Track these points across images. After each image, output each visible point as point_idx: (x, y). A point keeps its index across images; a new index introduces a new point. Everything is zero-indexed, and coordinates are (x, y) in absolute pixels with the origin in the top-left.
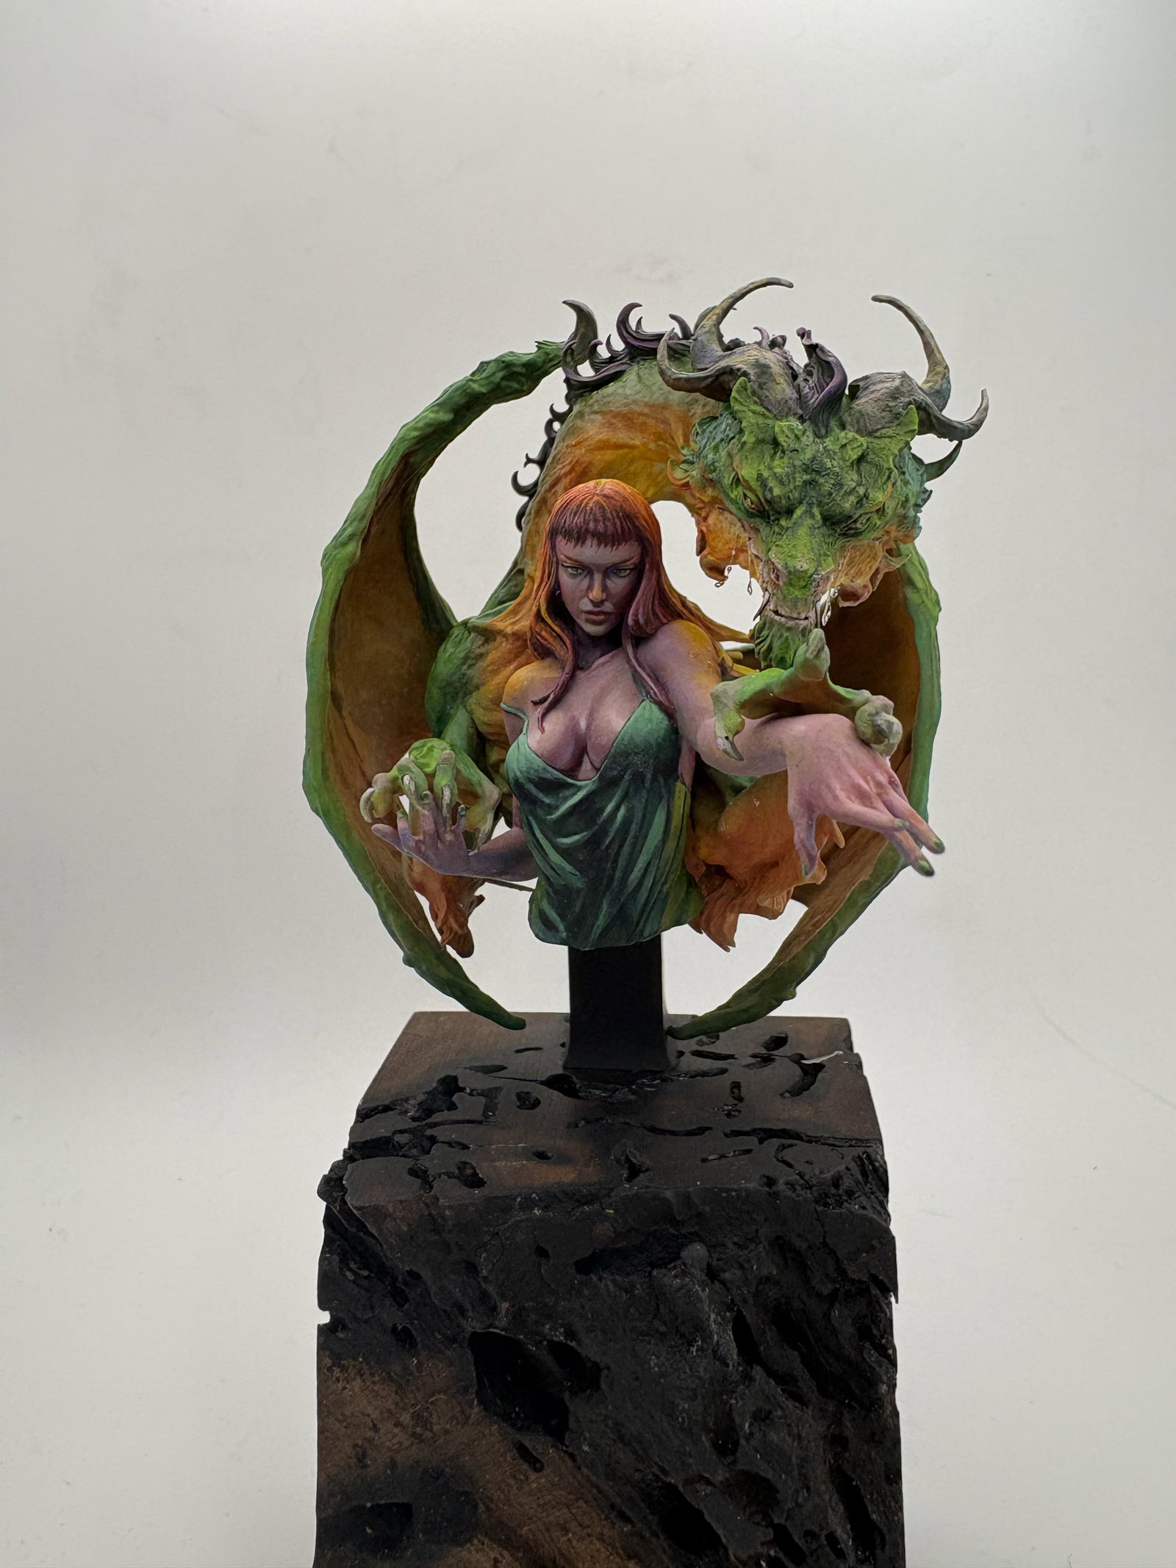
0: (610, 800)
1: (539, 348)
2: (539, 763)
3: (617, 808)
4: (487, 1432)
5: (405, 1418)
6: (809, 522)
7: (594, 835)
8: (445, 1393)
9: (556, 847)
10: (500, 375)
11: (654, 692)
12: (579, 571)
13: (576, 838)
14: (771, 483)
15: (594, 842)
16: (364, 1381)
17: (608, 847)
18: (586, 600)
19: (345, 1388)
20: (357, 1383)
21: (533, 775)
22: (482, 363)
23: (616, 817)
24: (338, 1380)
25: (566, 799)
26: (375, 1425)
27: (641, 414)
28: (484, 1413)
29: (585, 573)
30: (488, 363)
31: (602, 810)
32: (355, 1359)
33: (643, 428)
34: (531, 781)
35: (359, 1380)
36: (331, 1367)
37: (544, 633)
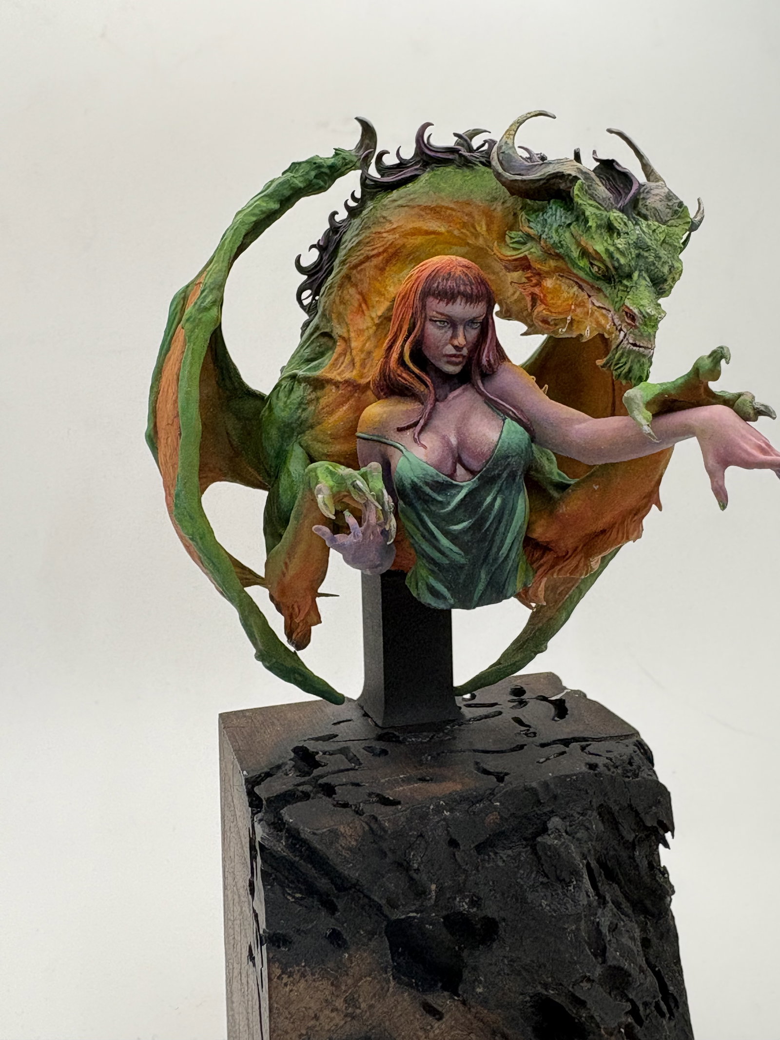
0: (489, 495)
1: (336, 154)
2: (432, 470)
3: (495, 499)
4: (400, 999)
5: (339, 1003)
6: (644, 282)
7: (477, 520)
8: (370, 975)
9: (447, 534)
10: (313, 173)
11: (513, 412)
12: (446, 324)
13: (465, 524)
14: (617, 255)
15: (477, 526)
16: (306, 981)
17: (486, 531)
18: (450, 346)
19: (291, 991)
20: (302, 985)
21: (429, 479)
22: (293, 164)
23: (494, 506)
24: (286, 985)
25: (453, 496)
26: (316, 1015)
27: (447, 208)
28: (397, 985)
29: (449, 326)
30: (300, 164)
31: (481, 503)
32: (298, 965)
33: (448, 219)
34: (427, 484)
35: (303, 981)
36: (280, 975)
37: (404, 375)
